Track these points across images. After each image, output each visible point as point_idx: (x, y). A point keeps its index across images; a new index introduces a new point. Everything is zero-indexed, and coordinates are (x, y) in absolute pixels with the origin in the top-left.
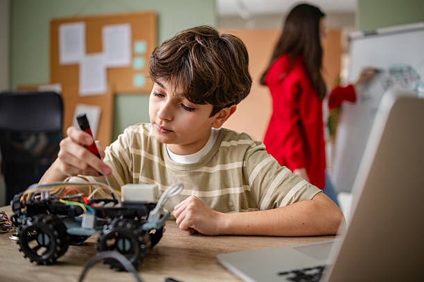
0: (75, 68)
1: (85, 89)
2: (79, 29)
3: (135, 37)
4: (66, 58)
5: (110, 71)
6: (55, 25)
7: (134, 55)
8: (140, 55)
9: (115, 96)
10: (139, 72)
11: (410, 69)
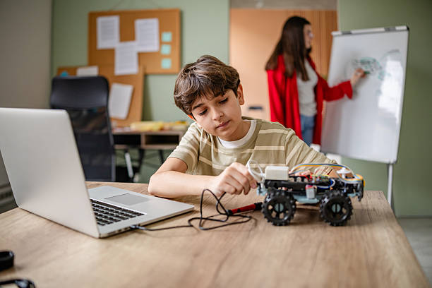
0: (111, 52)
1: (119, 71)
2: (115, 21)
3: (162, 29)
4: (102, 44)
5: (141, 55)
6: (93, 17)
7: (161, 43)
8: (167, 43)
9: (146, 76)
10: (166, 56)
11: (375, 61)
